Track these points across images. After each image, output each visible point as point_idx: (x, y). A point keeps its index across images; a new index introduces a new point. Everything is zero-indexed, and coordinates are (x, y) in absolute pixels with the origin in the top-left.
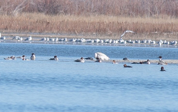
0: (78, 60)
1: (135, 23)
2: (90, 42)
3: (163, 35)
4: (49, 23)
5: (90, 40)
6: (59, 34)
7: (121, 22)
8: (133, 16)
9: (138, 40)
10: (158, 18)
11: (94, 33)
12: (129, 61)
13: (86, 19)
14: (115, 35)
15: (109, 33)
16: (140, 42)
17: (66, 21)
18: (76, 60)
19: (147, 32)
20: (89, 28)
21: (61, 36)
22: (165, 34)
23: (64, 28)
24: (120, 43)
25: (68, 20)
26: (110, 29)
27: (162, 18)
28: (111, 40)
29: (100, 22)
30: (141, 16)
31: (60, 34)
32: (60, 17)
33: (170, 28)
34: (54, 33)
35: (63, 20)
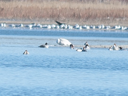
0: (42, 45)
1: (87, 9)
2: (46, 27)
3: (116, 20)
4: (3, 9)
5: (46, 26)
6: (13, 20)
7: (74, 8)
8: (85, 2)
9: (93, 26)
10: (109, 4)
11: (48, 19)
12: (91, 47)
13: (39, 5)
14: (68, 21)
15: (62, 19)
16: (95, 28)
17: (19, 7)
18: (40, 46)
19: (99, 17)
20: (42, 13)
21: (16, 21)
22: (118, 20)
23: (18, 14)
24: (75, 29)
25: (21, 6)
26: (63, 15)
27: (114, 4)
28: (66, 26)
29: (52, 8)
30: (93, 2)
31: (15, 20)
32: (14, 3)
33: (122, 14)
34: (9, 19)
35: (17, 6)
